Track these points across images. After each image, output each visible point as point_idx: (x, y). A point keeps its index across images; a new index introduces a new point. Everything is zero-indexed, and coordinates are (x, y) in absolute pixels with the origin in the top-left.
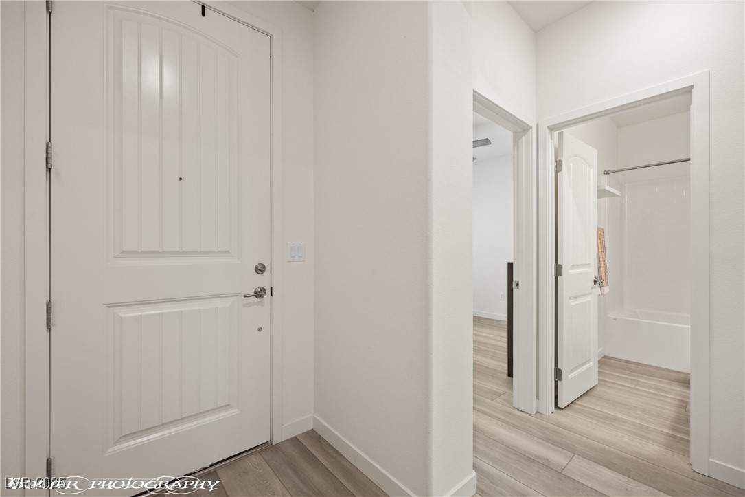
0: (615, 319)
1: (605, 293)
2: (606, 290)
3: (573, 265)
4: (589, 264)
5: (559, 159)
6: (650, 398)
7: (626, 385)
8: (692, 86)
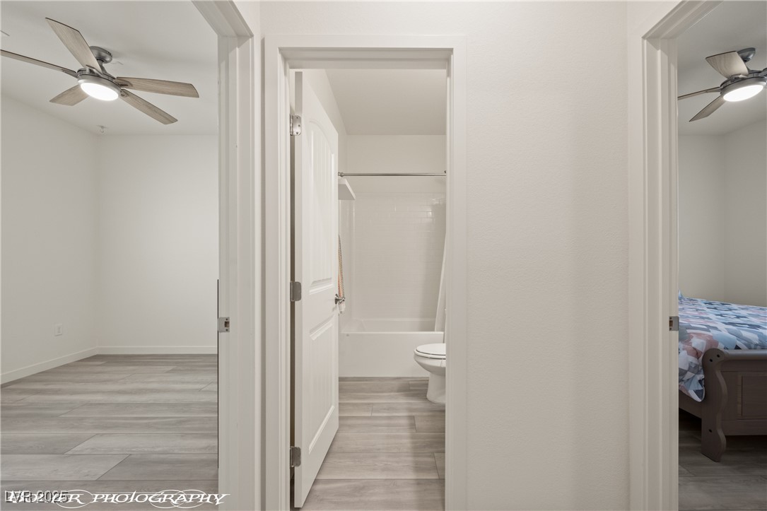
0: (348, 335)
1: (343, 310)
2: (343, 306)
3: (314, 282)
4: (331, 279)
5: (297, 114)
6: (388, 426)
7: (363, 415)
8: (451, 50)
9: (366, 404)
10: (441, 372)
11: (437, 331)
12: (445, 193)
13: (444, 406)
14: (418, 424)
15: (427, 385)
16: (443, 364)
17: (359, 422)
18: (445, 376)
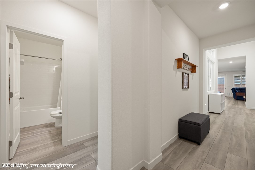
3: (15, 92)
4: (19, 91)
5: (11, 43)
6: (41, 135)
7: (30, 136)
8: (64, 40)
9: (30, 133)
10: (60, 118)
11: (58, 107)
12: (62, 65)
13: (61, 127)
14: (52, 132)
15: (55, 124)
16: (61, 115)
17: (29, 137)
18: (62, 118)
